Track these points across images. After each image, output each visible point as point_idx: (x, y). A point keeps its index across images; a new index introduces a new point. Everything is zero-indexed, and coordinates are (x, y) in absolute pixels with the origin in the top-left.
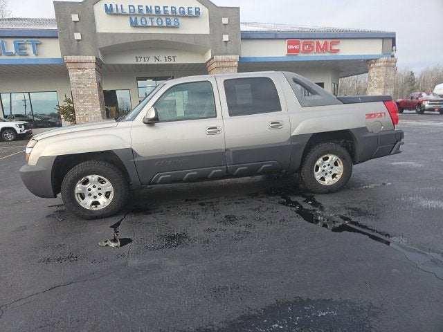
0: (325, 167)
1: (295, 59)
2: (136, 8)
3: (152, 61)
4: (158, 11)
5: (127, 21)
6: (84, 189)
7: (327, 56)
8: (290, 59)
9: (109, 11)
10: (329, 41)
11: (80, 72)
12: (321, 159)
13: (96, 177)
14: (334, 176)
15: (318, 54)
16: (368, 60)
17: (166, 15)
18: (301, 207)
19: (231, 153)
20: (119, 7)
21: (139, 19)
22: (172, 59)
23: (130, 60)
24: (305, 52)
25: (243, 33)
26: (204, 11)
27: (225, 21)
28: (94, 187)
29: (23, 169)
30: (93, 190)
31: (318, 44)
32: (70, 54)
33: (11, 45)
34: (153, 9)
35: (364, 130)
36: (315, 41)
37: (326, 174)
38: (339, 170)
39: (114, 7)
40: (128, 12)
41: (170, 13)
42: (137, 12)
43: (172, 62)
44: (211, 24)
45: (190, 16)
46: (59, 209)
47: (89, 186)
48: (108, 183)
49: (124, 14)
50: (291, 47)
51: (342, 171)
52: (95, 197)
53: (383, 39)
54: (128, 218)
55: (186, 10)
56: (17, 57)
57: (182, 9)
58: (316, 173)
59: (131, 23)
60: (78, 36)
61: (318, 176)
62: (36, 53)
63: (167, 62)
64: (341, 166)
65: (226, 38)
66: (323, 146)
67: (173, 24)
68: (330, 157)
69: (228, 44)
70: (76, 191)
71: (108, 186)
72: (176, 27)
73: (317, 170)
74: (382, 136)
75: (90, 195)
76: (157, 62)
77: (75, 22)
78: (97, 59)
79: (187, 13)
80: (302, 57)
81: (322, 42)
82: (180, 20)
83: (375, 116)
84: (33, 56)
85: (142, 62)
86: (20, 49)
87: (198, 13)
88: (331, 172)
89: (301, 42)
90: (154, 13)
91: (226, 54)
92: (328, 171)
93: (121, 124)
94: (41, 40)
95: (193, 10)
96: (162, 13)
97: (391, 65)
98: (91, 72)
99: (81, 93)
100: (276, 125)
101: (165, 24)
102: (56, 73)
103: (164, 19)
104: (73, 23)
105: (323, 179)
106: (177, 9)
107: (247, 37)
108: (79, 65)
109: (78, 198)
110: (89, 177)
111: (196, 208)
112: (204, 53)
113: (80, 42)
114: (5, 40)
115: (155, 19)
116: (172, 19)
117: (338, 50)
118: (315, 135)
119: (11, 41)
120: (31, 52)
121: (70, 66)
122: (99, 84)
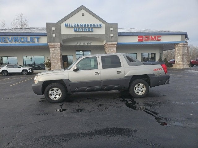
0: (138, 88)
1: (141, 43)
2: (77, 25)
3: (82, 44)
4: (85, 26)
5: (73, 29)
6: (52, 92)
7: (155, 42)
8: (139, 43)
9: (66, 26)
10: (156, 36)
11: (54, 49)
12: (137, 85)
13: (56, 88)
14: (142, 91)
15: (151, 42)
16: (175, 44)
17: (88, 27)
18: (128, 102)
19: (103, 82)
20: (70, 25)
21: (77, 29)
22: (90, 43)
23: (74, 44)
24: (146, 40)
25: (119, 33)
26: (103, 25)
27: (111, 29)
28: (55, 92)
29: (33, 85)
30: (55, 93)
31: (151, 37)
32: (51, 42)
33: (29, 39)
34: (83, 25)
35: (153, 75)
36: (150, 36)
37: (139, 91)
38: (144, 89)
39: (68, 24)
40: (73, 26)
41: (90, 27)
42: (77, 26)
43: (90, 45)
44: (106, 30)
45: (98, 27)
46: (43, 100)
47: (54, 91)
48: (60, 91)
49: (72, 27)
50: (140, 38)
51: (145, 90)
52: (55, 95)
53: (181, 35)
54: (66, 103)
55: (96, 25)
56: (31, 43)
57: (94, 25)
58: (135, 90)
59: (75, 30)
60: (54, 35)
61: (136, 91)
62: (38, 42)
63: (88, 45)
64: (145, 88)
65: (112, 35)
66: (138, 80)
67: (90, 31)
68: (141, 84)
69: (113, 37)
70: (49, 93)
71: (60, 92)
72: (92, 32)
73: (136, 89)
74: (160, 77)
75: (54, 95)
76: (84, 45)
77: (53, 30)
78: (61, 44)
79: (96, 26)
80: (144, 42)
81: (153, 37)
82: (94, 29)
83: (157, 70)
84: (37, 43)
85: (78, 45)
86: (32, 40)
87: (101, 26)
88: (141, 90)
89: (144, 36)
90: (83, 26)
91: (112, 42)
92: (140, 89)
93: (65, 71)
94: (40, 37)
95: (99, 25)
96: (87, 26)
97: (185, 46)
98: (58, 49)
99: (54, 57)
100: (119, 72)
101: (87, 30)
102: (45, 49)
103: (87, 29)
104: (53, 31)
105: (138, 92)
106: (93, 25)
107: (121, 35)
108: (54, 46)
109: (50, 96)
110: (54, 88)
111: (90, 101)
112: (103, 41)
113: (55, 38)
114: (27, 37)
115: (84, 29)
116: (90, 29)
117: (161, 40)
118: (134, 76)
119: (29, 37)
120: (36, 41)
121: (50, 46)
122: (61, 53)
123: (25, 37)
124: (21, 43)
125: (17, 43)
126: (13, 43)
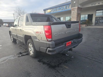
3: (97, 4)
23: (90, 5)
32: (72, 7)
37: (31, 50)
78: (78, 7)
85: (94, 5)
98: (76, 11)
113: (75, 4)
119: (65, 6)
120: (68, 8)
121: (72, 10)
122: (79, 14)
123: (63, 6)
125: (60, 11)
126: (59, 11)
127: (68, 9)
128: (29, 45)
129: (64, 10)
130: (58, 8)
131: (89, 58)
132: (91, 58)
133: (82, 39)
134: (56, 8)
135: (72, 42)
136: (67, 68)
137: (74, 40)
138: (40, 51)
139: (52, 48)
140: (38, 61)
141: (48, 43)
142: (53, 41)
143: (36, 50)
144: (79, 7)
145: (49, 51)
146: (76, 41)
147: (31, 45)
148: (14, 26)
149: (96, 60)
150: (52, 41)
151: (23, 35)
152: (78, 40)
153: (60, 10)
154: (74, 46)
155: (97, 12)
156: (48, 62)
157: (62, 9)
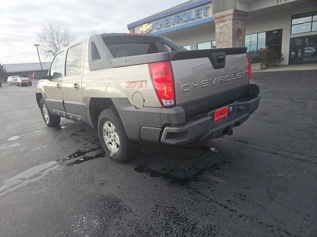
0: (110, 133)
11: (222, 24)
32: (217, 12)
33: (193, 13)
37: (112, 140)
56: (196, 20)
62: (205, 15)
83: (135, 85)
85: (283, 2)
86: (198, 15)
94: (209, 5)
98: (229, 23)
100: (76, 86)
108: (222, 19)
110: (44, 105)
114: (191, 10)
119: (193, 11)
120: (202, 15)
121: (216, 21)
122: (239, 30)
123: (188, 11)
124: (184, 23)
126: (176, 25)
127: (204, 18)
128: (106, 126)
129: (190, 23)
130: (172, 17)
131: (281, 153)
132: (286, 154)
133: (258, 101)
134: (167, 18)
135: (230, 111)
136: (222, 181)
137: (235, 103)
138: (142, 137)
139: (179, 125)
140: (136, 170)
141: (164, 114)
142: (179, 105)
143: (128, 138)
144: (239, 11)
145: (170, 135)
146: (243, 105)
147: (110, 125)
148: (50, 78)
149: (304, 157)
150: (174, 105)
151: (85, 98)
152: (249, 102)
153: (181, 24)
154: (237, 119)
155: (294, 21)
156: (163, 169)
157: (185, 19)
